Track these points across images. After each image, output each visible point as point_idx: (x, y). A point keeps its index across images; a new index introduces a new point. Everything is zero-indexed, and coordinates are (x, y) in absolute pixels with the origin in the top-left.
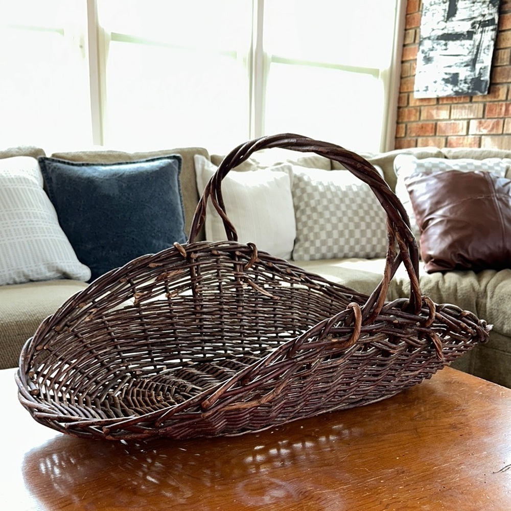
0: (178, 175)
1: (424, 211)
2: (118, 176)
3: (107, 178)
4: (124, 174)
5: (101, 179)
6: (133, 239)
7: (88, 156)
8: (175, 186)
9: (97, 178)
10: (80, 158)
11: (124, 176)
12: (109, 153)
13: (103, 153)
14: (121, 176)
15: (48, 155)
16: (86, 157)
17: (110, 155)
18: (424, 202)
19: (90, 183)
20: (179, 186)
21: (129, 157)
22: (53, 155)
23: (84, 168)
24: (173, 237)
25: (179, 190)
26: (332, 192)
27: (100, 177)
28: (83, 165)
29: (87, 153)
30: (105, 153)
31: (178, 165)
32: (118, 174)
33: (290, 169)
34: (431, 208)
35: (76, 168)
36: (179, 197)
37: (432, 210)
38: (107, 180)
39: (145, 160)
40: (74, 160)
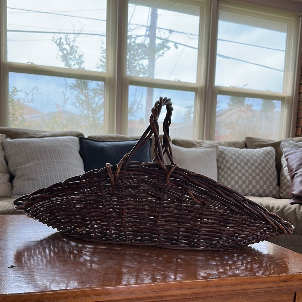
0: (150, 148)
1: (293, 169)
2: (117, 146)
3: (111, 147)
4: (120, 145)
5: (107, 148)
7: (105, 138)
8: (147, 153)
9: (106, 147)
10: (101, 138)
11: (119, 147)
12: (117, 137)
13: (113, 137)
14: (118, 146)
15: (86, 137)
16: (104, 139)
17: (117, 138)
18: (293, 165)
19: (102, 149)
20: (150, 153)
21: (127, 139)
22: (88, 137)
23: (101, 143)
25: (150, 155)
26: (240, 160)
27: (107, 147)
28: (101, 141)
29: (106, 137)
30: (115, 137)
31: (150, 142)
32: (117, 145)
33: (217, 147)
34: (296, 168)
35: (96, 143)
36: (149, 158)
37: (297, 169)
38: (111, 148)
39: (133, 140)
40: (98, 139)
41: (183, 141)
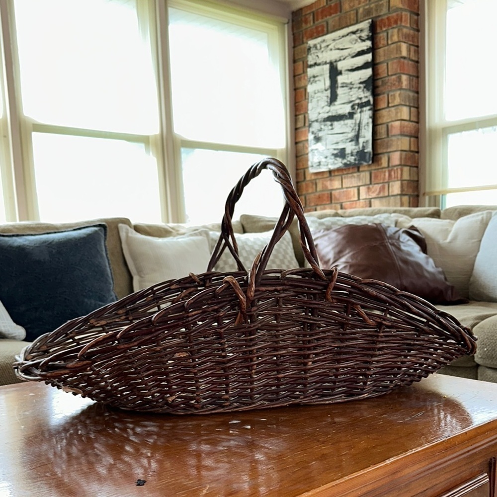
0: (105, 241)
1: (329, 260)
2: (47, 243)
3: (37, 245)
4: (53, 241)
5: (32, 246)
6: (65, 299)
7: (17, 228)
8: (102, 251)
9: (28, 246)
10: (10, 231)
11: (53, 243)
12: (38, 226)
13: (32, 226)
14: (50, 243)
16: (15, 230)
17: (38, 228)
18: (328, 253)
19: (21, 251)
20: (106, 251)
21: (57, 228)
23: (14, 238)
24: (104, 296)
25: (107, 254)
26: (246, 251)
27: (30, 245)
28: (13, 236)
29: (17, 226)
30: (34, 226)
31: (103, 232)
32: (48, 241)
33: (207, 234)
34: (335, 257)
35: (6, 239)
36: (106, 260)
37: (336, 259)
38: (37, 247)
39: (72, 229)
40: (5, 232)
41: (150, 227)
